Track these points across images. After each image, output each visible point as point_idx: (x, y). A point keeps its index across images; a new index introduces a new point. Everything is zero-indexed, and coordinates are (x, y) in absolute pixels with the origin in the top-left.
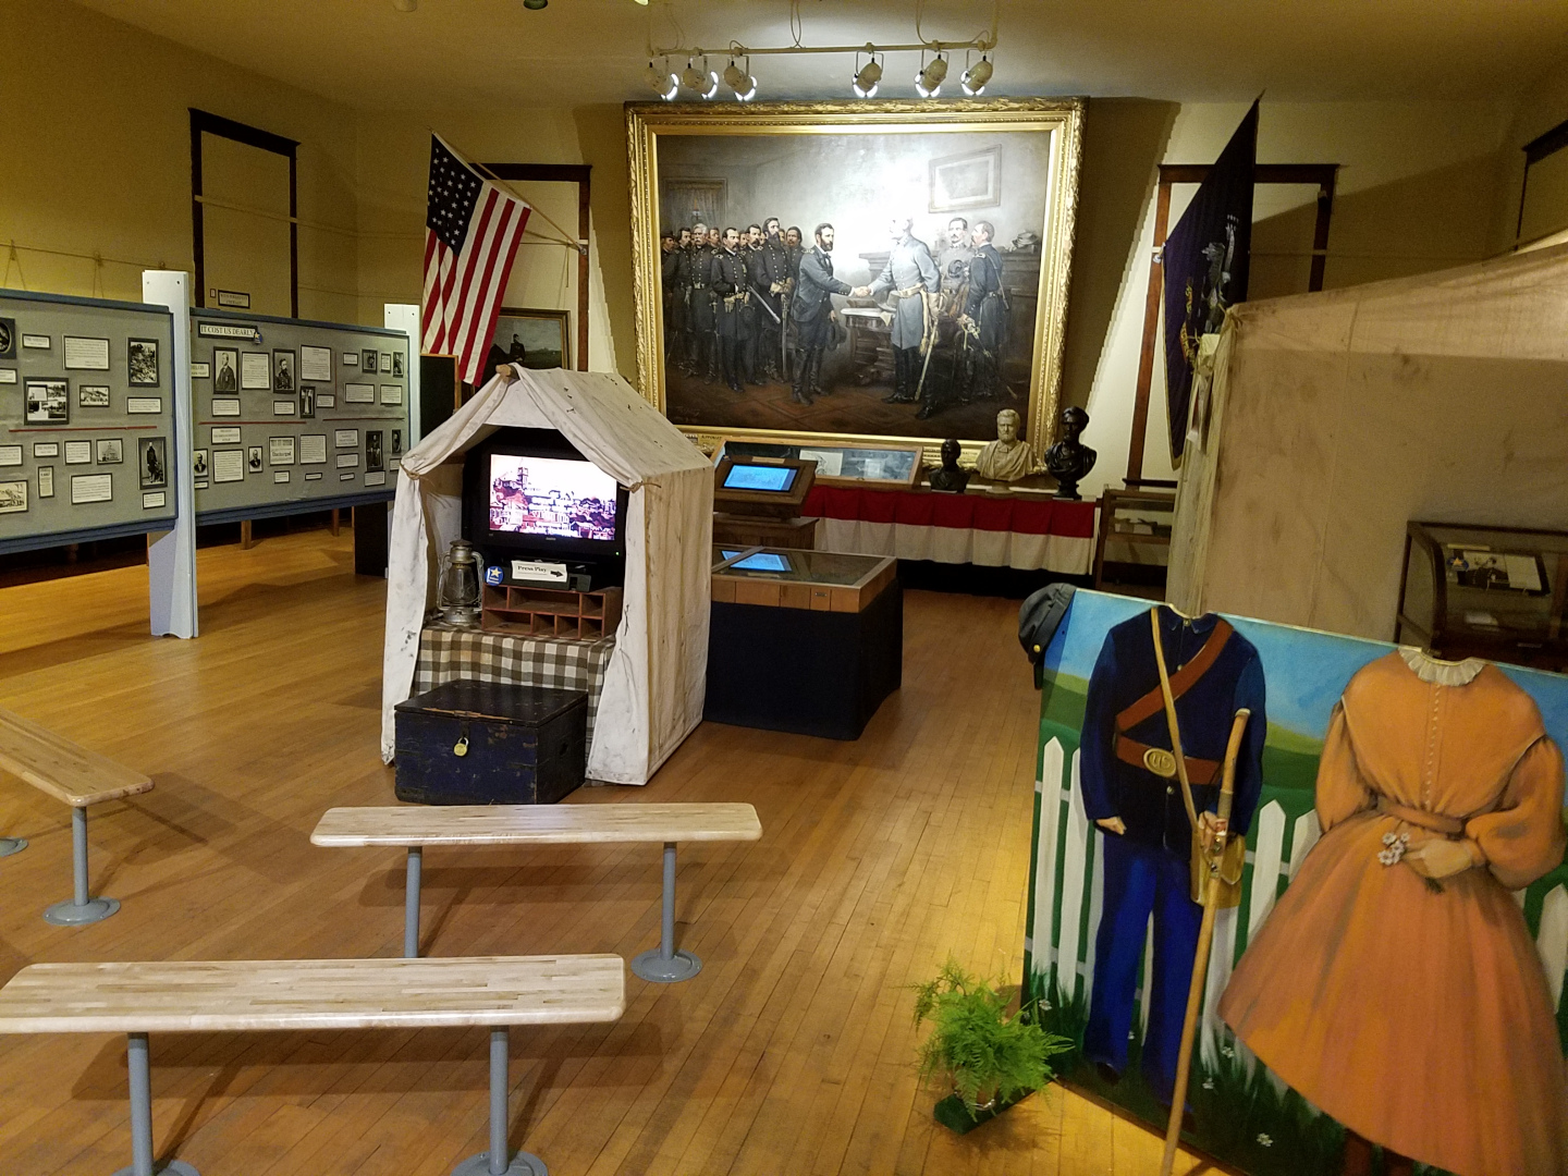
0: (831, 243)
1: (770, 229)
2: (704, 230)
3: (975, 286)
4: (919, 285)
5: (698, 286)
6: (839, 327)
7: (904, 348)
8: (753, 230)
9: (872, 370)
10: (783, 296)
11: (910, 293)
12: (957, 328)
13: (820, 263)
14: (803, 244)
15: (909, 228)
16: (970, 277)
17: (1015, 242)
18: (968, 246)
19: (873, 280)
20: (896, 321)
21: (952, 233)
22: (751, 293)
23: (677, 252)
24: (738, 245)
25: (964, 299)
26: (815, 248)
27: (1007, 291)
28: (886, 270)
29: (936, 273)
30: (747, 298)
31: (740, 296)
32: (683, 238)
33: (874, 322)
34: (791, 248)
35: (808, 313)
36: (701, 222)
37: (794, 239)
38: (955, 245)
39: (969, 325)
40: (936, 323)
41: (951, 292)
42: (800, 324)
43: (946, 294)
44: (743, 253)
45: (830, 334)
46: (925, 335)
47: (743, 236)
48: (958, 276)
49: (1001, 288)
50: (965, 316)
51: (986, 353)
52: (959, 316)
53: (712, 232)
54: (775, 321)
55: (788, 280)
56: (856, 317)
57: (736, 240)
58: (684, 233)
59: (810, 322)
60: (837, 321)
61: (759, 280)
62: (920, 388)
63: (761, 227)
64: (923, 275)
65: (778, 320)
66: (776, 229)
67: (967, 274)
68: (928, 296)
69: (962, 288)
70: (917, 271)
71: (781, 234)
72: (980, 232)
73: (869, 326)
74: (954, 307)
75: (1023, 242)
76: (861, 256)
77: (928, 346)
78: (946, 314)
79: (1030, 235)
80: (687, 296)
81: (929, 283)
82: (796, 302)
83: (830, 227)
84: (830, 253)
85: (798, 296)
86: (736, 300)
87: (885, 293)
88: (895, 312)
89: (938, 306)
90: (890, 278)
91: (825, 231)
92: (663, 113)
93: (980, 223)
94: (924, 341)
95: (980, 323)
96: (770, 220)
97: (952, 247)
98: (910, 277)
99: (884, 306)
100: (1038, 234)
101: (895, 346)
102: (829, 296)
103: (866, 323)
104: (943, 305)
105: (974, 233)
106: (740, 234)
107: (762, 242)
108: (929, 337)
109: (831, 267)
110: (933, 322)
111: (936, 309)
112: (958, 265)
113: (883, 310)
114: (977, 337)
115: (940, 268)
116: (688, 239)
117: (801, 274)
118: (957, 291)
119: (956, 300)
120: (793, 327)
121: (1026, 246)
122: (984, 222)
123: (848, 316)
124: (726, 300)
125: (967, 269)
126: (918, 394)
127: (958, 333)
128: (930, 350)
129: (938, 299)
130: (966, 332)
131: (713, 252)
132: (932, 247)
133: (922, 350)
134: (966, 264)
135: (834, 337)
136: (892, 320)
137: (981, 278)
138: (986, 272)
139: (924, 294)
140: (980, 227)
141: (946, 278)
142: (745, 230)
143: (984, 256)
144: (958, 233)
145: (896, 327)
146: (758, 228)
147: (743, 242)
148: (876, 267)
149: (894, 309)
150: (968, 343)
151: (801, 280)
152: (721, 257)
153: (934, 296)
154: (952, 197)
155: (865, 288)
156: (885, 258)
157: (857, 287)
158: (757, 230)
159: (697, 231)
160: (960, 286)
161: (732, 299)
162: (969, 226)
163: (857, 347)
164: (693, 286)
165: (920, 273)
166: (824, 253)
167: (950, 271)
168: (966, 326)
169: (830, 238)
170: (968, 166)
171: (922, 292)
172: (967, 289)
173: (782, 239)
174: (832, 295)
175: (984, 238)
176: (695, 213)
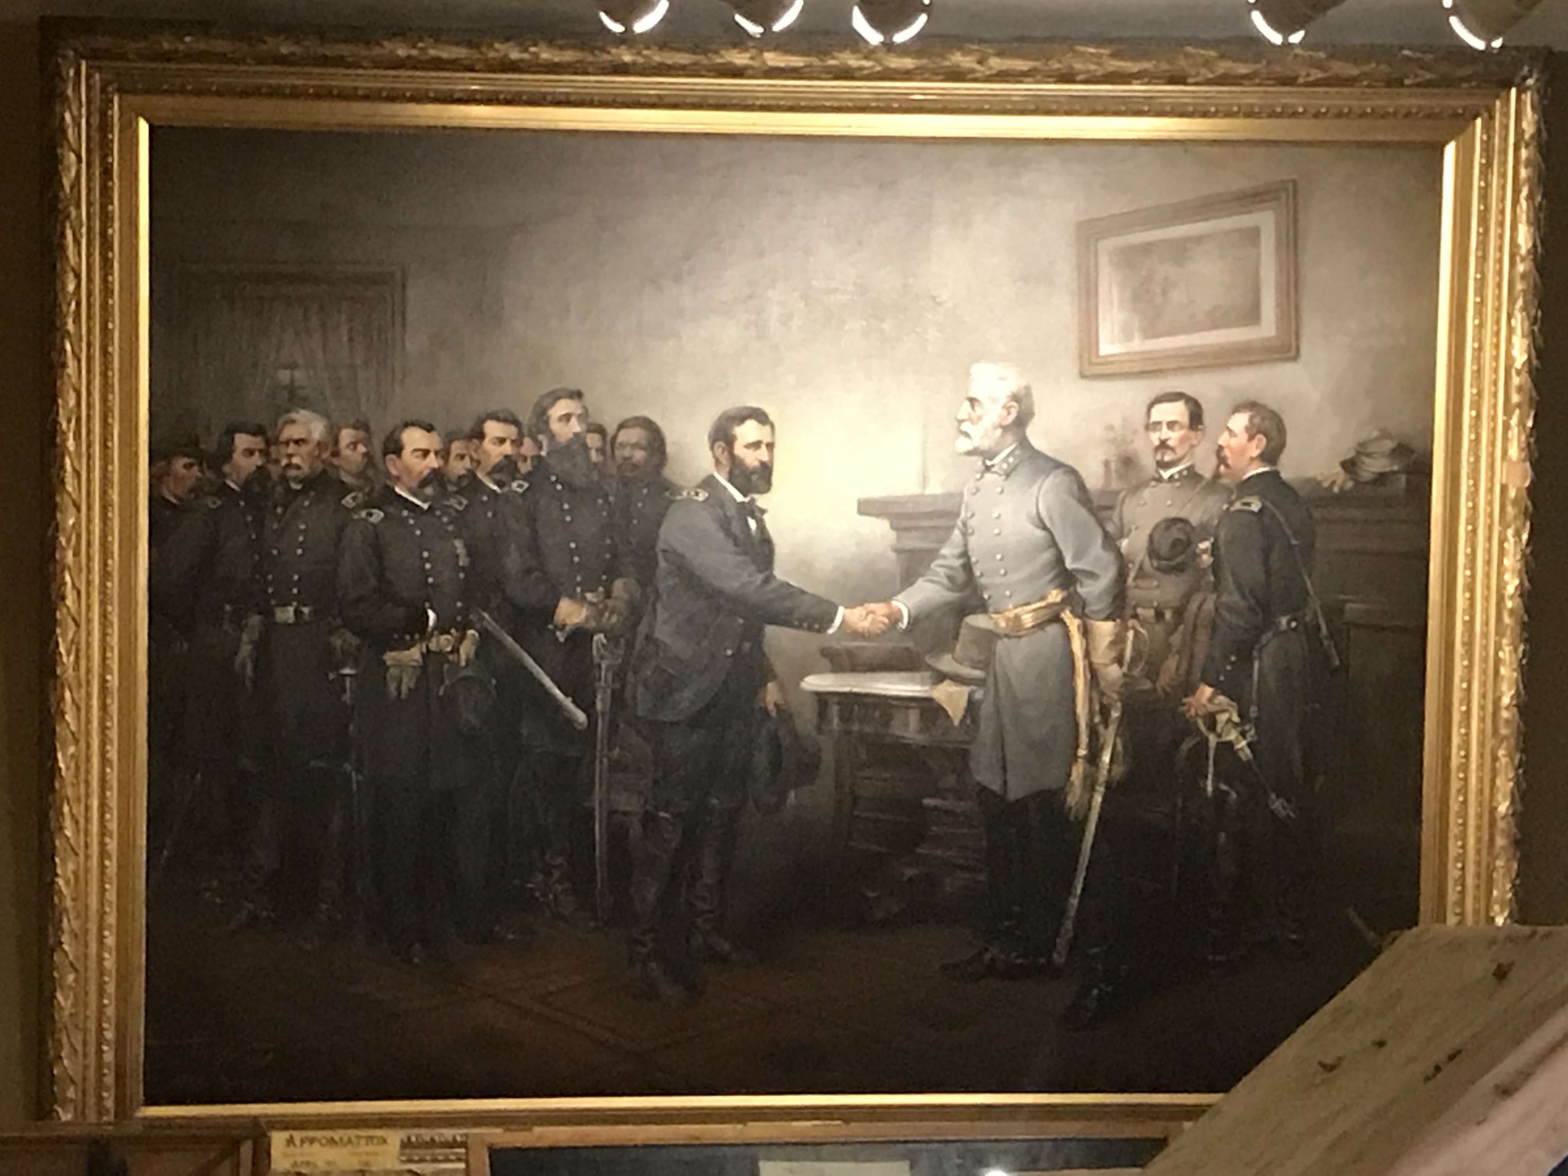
0: (766, 470)
1: (555, 426)
2: (317, 429)
3: (1232, 597)
4: (1055, 596)
5: (287, 614)
6: (796, 736)
7: (1012, 796)
8: (493, 429)
9: (910, 872)
10: (599, 637)
11: (1028, 620)
12: (1187, 728)
13: (728, 532)
14: (670, 472)
15: (1021, 422)
16: (1216, 568)
17: (1350, 466)
18: (1207, 473)
19: (908, 578)
20: (986, 710)
21: (1155, 438)
22: (485, 634)
23: (213, 503)
24: (437, 477)
25: (1203, 637)
26: (709, 483)
27: (1334, 612)
28: (949, 551)
29: (1108, 557)
30: (467, 649)
31: (443, 642)
32: (238, 457)
33: (913, 717)
34: (626, 483)
35: (687, 693)
36: (304, 403)
37: (639, 455)
38: (1166, 475)
39: (1222, 718)
40: (1115, 714)
41: (1159, 615)
42: (657, 726)
43: (1144, 622)
44: (458, 503)
45: (761, 759)
46: (1082, 752)
47: (457, 447)
48: (1179, 569)
49: (1315, 603)
50: (1208, 691)
51: (1277, 804)
52: (1190, 689)
53: (347, 435)
54: (569, 721)
55: (618, 586)
56: (849, 700)
57: (433, 462)
58: (242, 441)
59: (695, 722)
60: (785, 715)
61: (514, 589)
62: (1069, 925)
63: (525, 418)
64: (1069, 564)
65: (581, 716)
66: (575, 426)
67: (1206, 559)
68: (1086, 632)
69: (1194, 606)
70: (1047, 556)
71: (593, 440)
72: (1243, 437)
73: (896, 729)
74: (1172, 663)
75: (1373, 466)
76: (866, 508)
77: (1090, 784)
78: (1147, 685)
79: (1389, 445)
80: (246, 649)
81: (1089, 590)
82: (643, 659)
83: (761, 417)
84: (761, 501)
85: (648, 638)
86: (427, 655)
87: (949, 622)
88: (980, 683)
89: (1119, 660)
90: (961, 577)
91: (748, 431)
92: (189, 57)
93: (1237, 409)
94: (1078, 771)
95: (1253, 711)
96: (555, 396)
97: (1159, 480)
98: (1026, 571)
99: (946, 664)
100: (1417, 445)
101: (983, 790)
102: (757, 637)
103: (886, 720)
104: (1133, 660)
105: (1224, 440)
106: (449, 438)
107: (525, 467)
108: (1093, 758)
109: (766, 542)
110: (1105, 712)
111: (1114, 672)
112: (1176, 533)
113: (940, 677)
114: (1246, 754)
115: (1124, 544)
116: (257, 460)
117: (662, 564)
118: (1179, 613)
119: (1176, 639)
120: (634, 739)
121: (1381, 478)
122: (1252, 406)
123: (822, 699)
124: (390, 657)
125: (1205, 545)
126: (1062, 943)
127: (1187, 745)
128: (1098, 799)
129: (1118, 640)
130: (1213, 740)
131: (348, 501)
132: (1093, 477)
133: (1074, 797)
134: (1204, 531)
135: (776, 765)
136: (972, 706)
137: (1253, 571)
138: (1266, 553)
139: (1073, 624)
140: (1240, 422)
141: (1141, 574)
142: (468, 426)
143: (1256, 507)
144: (1173, 437)
145: (986, 730)
146: (515, 422)
147: (458, 467)
148: (913, 542)
149: (978, 673)
150: (1217, 776)
151: (662, 587)
152: (378, 515)
153: (1105, 629)
154: (1150, 332)
155: (880, 609)
156: (943, 514)
157: (850, 606)
158: (511, 431)
159: (291, 432)
160: (1187, 598)
161: (415, 654)
162: (1207, 418)
163: (856, 800)
164: (267, 613)
165: (1059, 559)
166: (739, 497)
167: (1153, 552)
168: (1211, 721)
169: (763, 454)
170: (1198, 240)
171: (1067, 615)
172: (1209, 605)
173: (594, 456)
174: (770, 630)
175: (1255, 453)
176: (284, 376)
